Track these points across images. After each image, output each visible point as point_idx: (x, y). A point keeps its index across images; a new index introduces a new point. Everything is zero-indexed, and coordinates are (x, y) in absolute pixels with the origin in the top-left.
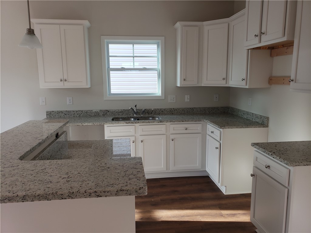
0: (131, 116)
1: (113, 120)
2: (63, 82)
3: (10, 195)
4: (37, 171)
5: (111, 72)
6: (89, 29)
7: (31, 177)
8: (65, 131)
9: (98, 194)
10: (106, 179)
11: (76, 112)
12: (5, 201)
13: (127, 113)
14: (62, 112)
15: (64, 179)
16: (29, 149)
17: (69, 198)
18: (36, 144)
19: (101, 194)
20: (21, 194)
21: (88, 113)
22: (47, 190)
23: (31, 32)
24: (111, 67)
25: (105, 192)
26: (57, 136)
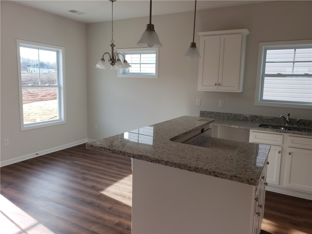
0: (282, 125)
1: (260, 126)
2: (217, 85)
3: (159, 158)
4: (179, 149)
5: (265, 78)
6: (248, 37)
7: (174, 152)
8: (210, 128)
9: (216, 174)
10: (226, 166)
11: (225, 114)
12: (156, 162)
13: (278, 121)
14: (213, 113)
15: (194, 158)
16: (178, 135)
17: (194, 172)
18: (183, 133)
19: (218, 175)
20: (166, 160)
21: (237, 117)
22: (181, 161)
23: (193, 45)
24: (266, 73)
25: (221, 174)
26: (203, 131)
